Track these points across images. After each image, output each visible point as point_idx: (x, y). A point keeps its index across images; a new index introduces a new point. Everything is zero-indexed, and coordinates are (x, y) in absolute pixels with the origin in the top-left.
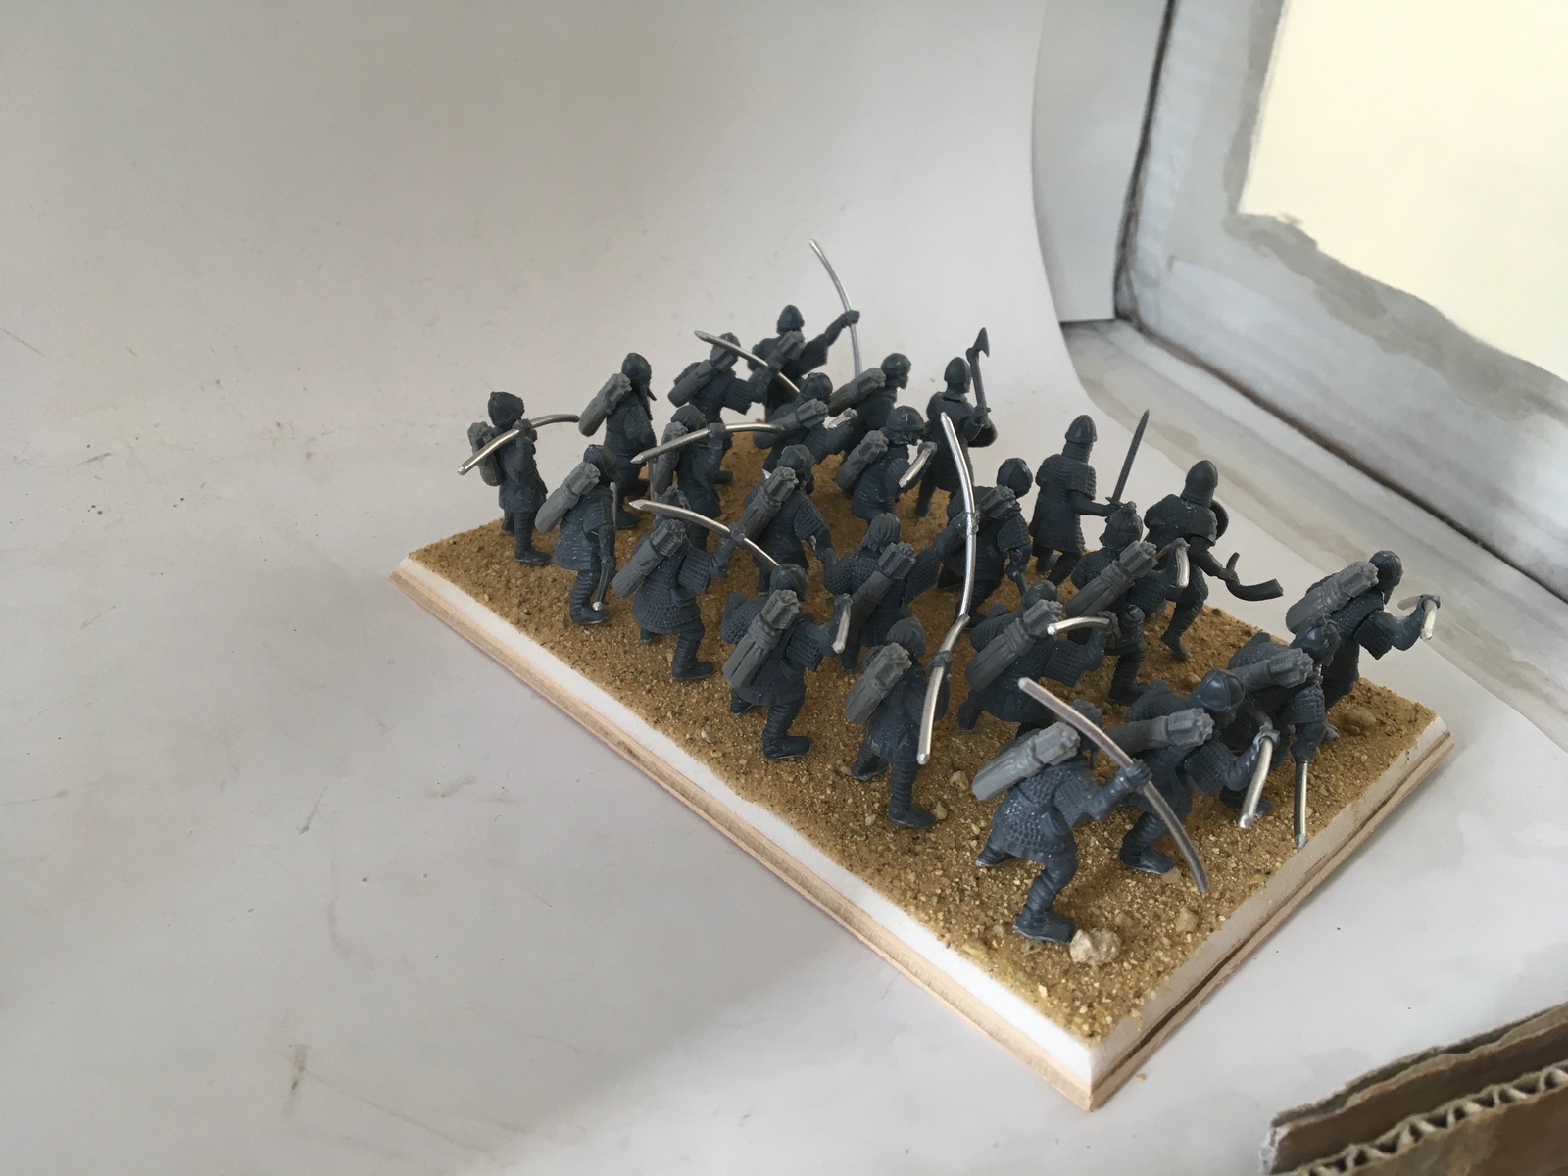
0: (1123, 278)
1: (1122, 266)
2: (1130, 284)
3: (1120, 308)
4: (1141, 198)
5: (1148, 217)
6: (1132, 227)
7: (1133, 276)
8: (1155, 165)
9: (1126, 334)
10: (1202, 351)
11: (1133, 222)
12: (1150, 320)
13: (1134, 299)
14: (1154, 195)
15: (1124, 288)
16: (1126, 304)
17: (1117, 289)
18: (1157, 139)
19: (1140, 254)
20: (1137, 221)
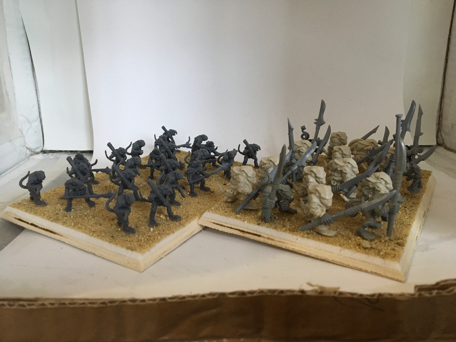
0: (439, 134)
1: (438, 131)
2: (441, 135)
3: (439, 143)
4: (443, 110)
5: (445, 115)
6: (441, 119)
7: (442, 133)
8: (446, 100)
9: (441, 150)
11: (441, 117)
12: (448, 145)
13: (443, 140)
14: (445, 108)
15: (440, 136)
16: (440, 141)
17: (437, 137)
18: (446, 93)
19: (443, 126)
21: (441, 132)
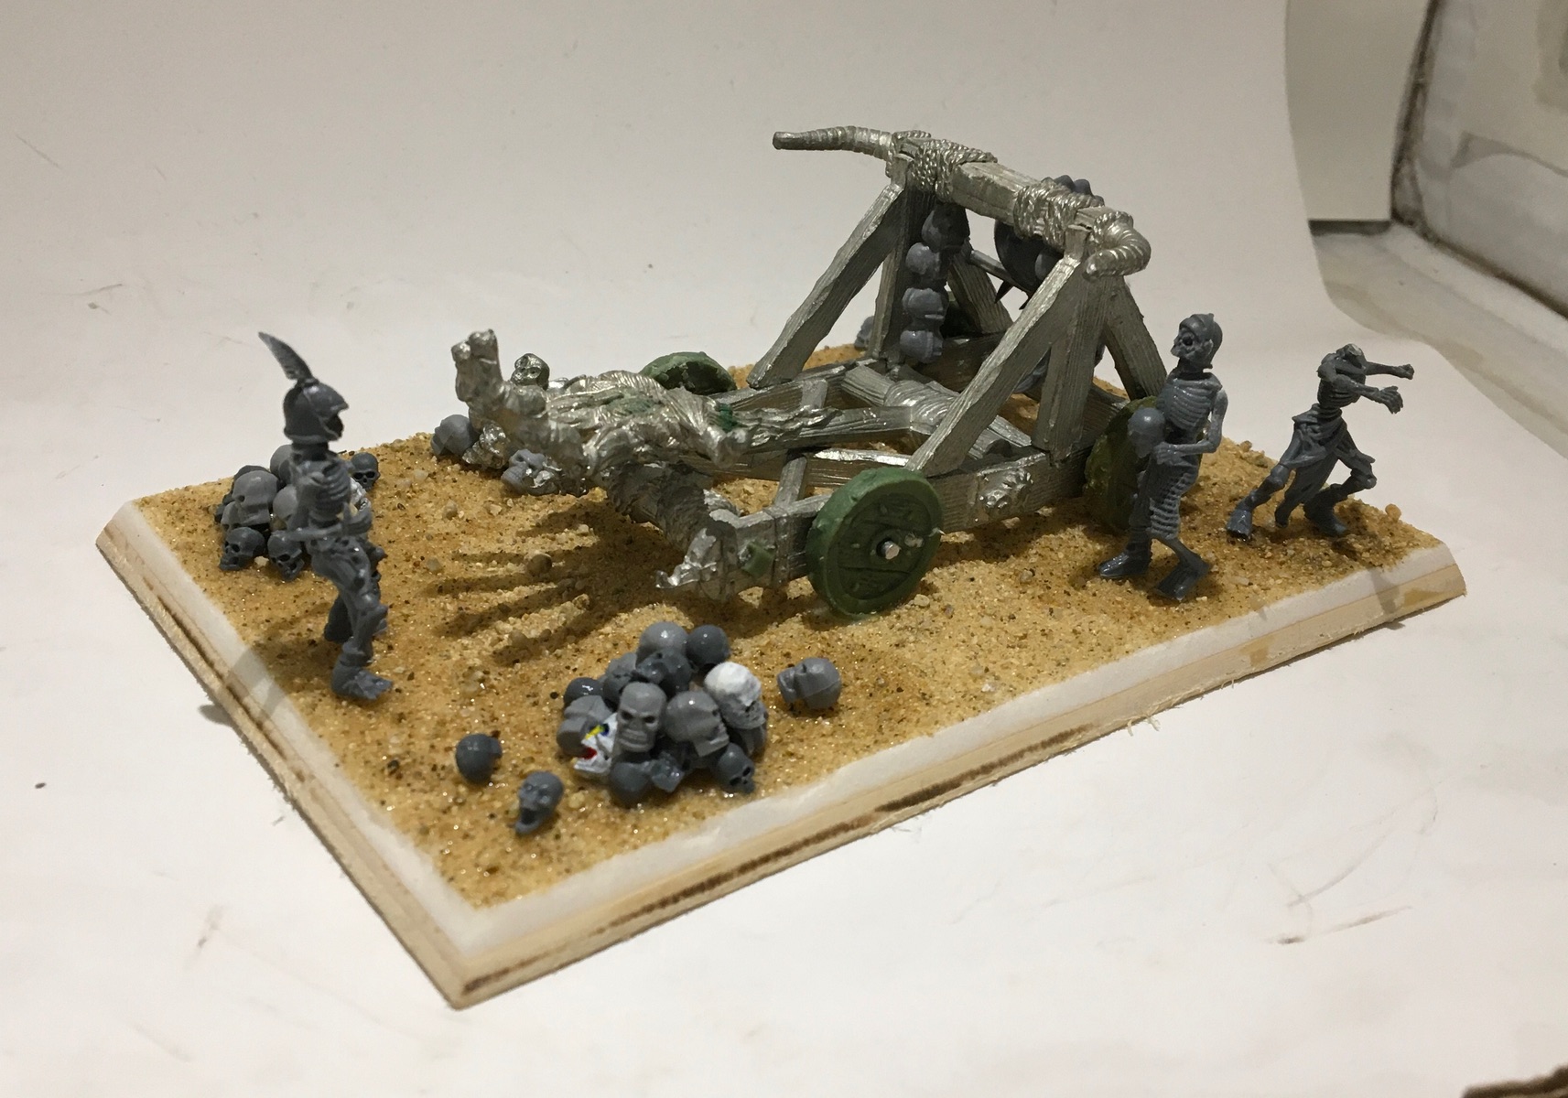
0: (1405, 170)
1: (1403, 154)
2: (1413, 179)
3: (1400, 209)
4: (1432, 67)
5: (1438, 88)
6: (1418, 104)
7: (1418, 167)
9: (1405, 242)
10: (1502, 257)
11: (1420, 96)
12: (1439, 222)
13: (1418, 196)
14: (1447, 59)
15: (1406, 183)
16: (1407, 201)
17: (1395, 183)
19: (1426, 138)
20: (1425, 95)
21: (1410, 160)
